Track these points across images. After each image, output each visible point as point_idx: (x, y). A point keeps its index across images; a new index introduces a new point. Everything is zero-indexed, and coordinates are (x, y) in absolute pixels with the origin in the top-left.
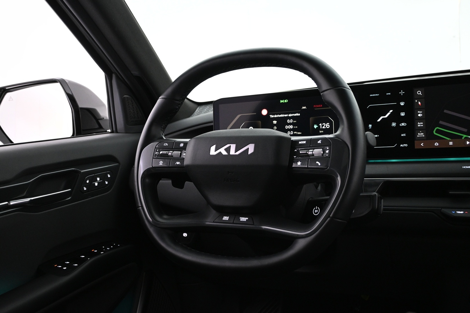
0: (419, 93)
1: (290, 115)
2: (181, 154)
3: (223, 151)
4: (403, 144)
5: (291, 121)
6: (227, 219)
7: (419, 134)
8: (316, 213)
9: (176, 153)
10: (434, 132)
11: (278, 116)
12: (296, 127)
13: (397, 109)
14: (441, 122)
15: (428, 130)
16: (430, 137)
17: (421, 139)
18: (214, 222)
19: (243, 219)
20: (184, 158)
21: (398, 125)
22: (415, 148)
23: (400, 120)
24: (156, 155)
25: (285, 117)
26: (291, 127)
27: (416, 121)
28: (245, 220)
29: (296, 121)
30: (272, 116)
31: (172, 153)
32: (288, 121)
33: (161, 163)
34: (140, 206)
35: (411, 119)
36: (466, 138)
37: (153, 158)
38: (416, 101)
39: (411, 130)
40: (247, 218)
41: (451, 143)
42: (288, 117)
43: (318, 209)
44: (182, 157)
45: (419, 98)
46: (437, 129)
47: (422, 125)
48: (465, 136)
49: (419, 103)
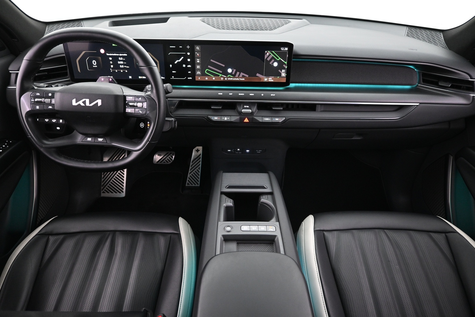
0: (198, 48)
1: (120, 55)
2: (51, 101)
3: (81, 103)
4: (189, 77)
5: (122, 59)
6: (90, 140)
7: (198, 72)
8: (142, 126)
9: (47, 101)
10: (206, 72)
11: (112, 55)
12: (125, 63)
13: (186, 57)
14: (209, 67)
15: (202, 70)
16: (203, 74)
17: (199, 75)
18: (82, 142)
19: (100, 140)
20: (54, 104)
21: (186, 66)
22: (196, 80)
23: (187, 63)
24: (32, 102)
25: (117, 56)
26: (122, 63)
27: (196, 65)
28: (102, 140)
29: (124, 59)
30: (108, 54)
31: (44, 100)
32: (120, 59)
33: (38, 107)
34: (30, 135)
35: (193, 63)
36: (221, 76)
37: (31, 104)
38: (196, 53)
39: (193, 69)
40: (103, 139)
41: (214, 79)
42: (119, 56)
43: (143, 124)
44: (52, 103)
45: (198, 51)
46: (207, 70)
47: (199, 68)
48: (221, 75)
49: (198, 54)
